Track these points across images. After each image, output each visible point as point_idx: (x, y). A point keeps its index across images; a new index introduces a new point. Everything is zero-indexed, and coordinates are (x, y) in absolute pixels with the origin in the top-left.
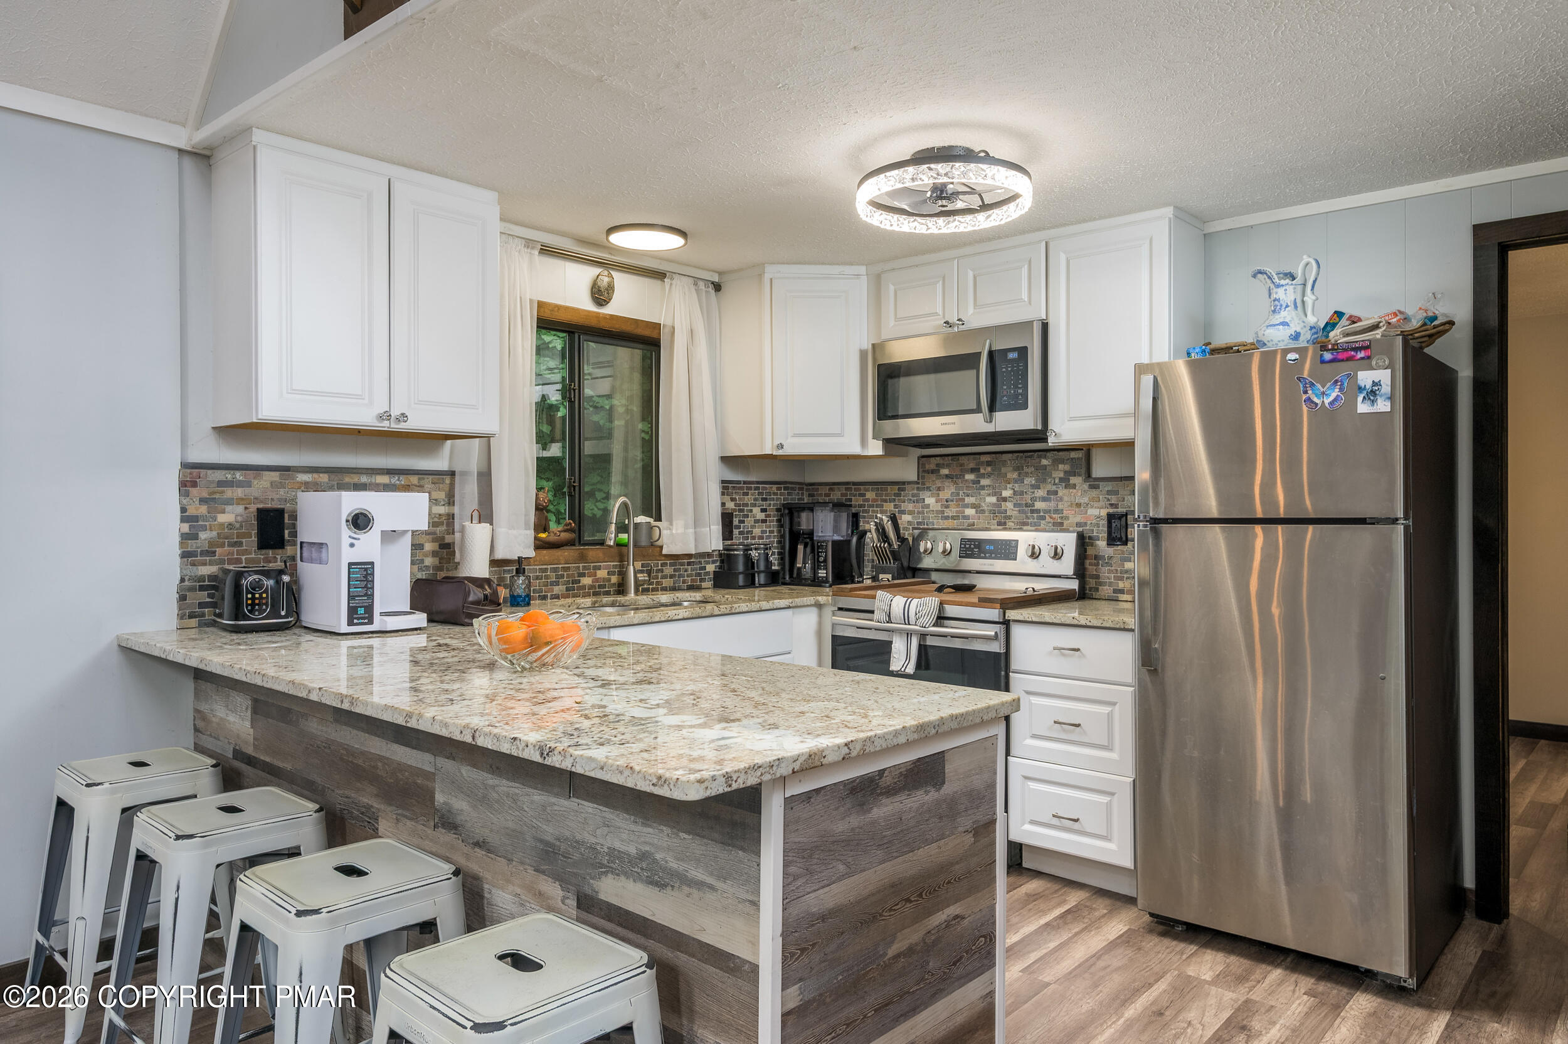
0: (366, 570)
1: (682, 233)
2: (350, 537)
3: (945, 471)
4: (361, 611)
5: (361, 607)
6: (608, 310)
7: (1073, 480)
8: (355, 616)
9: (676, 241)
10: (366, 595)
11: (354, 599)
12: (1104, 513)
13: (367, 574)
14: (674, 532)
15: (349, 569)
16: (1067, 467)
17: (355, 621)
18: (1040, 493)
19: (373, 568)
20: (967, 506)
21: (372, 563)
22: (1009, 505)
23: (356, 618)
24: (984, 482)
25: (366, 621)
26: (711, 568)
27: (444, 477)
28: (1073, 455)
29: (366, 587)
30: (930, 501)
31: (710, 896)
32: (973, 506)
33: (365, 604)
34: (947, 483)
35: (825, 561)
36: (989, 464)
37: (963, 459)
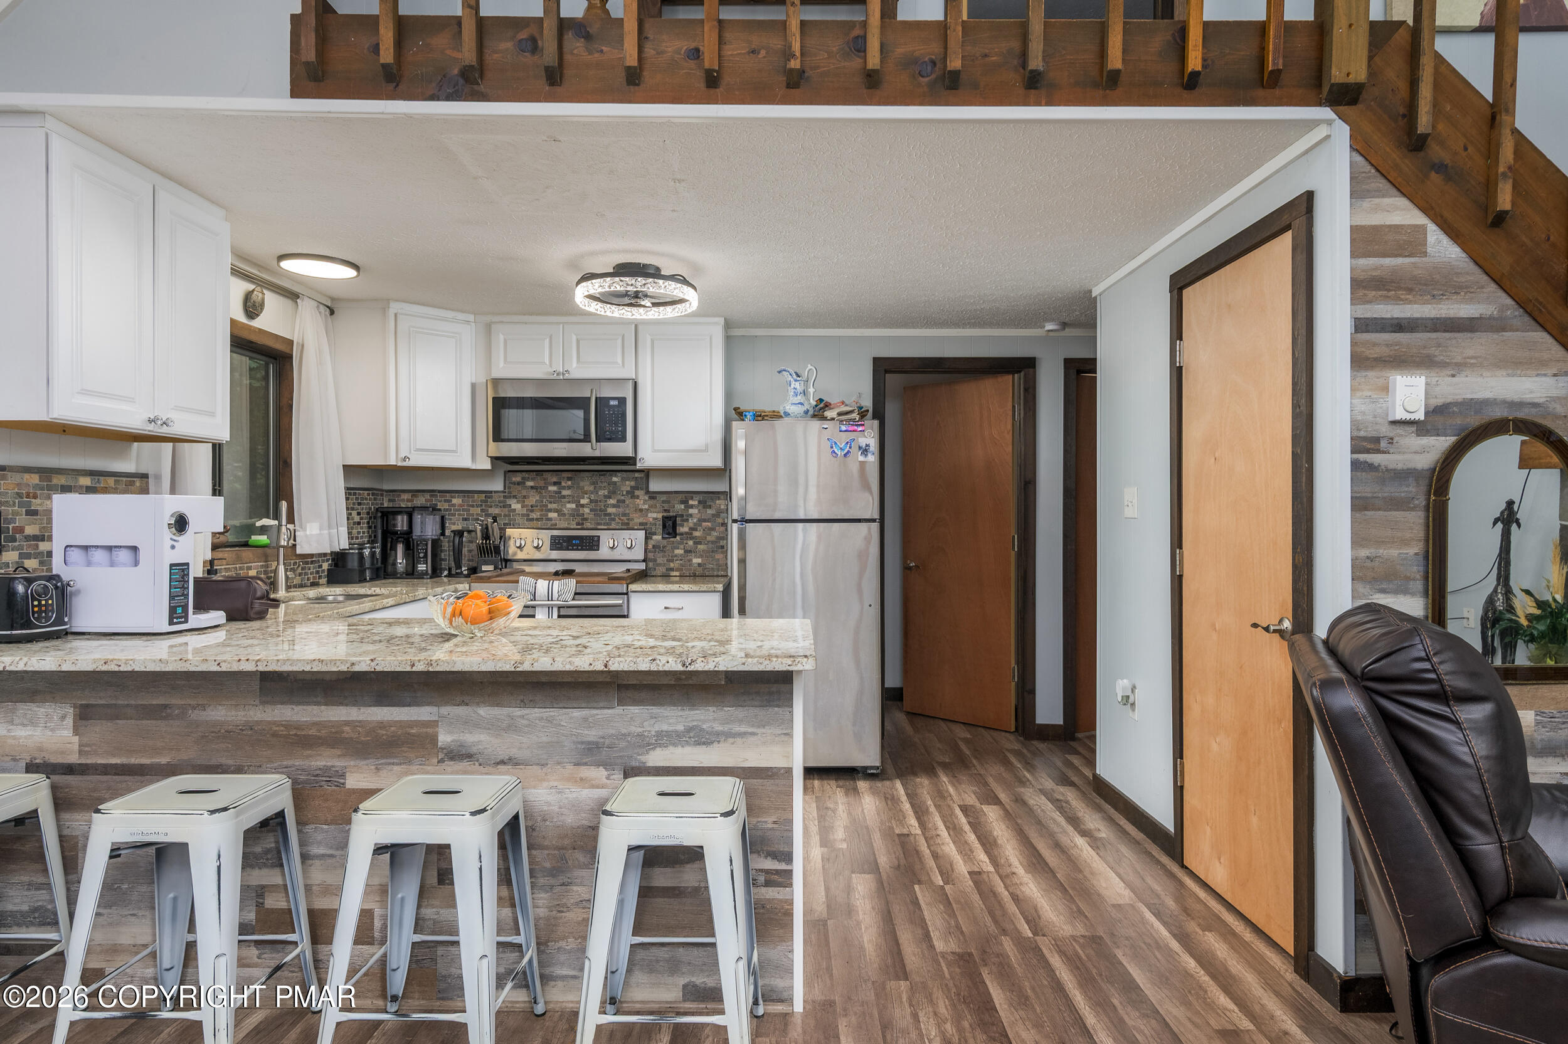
0: (183, 570)
1: (356, 267)
2: (171, 539)
3: (530, 484)
4: (179, 610)
5: (179, 606)
6: (257, 323)
7: (637, 493)
8: (175, 616)
9: (351, 273)
10: (183, 595)
11: (174, 599)
12: (660, 516)
13: (184, 575)
14: (308, 533)
15: (170, 570)
16: (633, 483)
17: (175, 620)
18: (612, 501)
19: (188, 569)
20: (550, 510)
21: (188, 564)
22: (587, 510)
23: (175, 618)
24: (565, 492)
25: (183, 620)
26: (325, 566)
27: (135, 479)
28: (637, 475)
29: (183, 587)
30: (516, 506)
31: (752, 739)
32: (556, 511)
33: (182, 604)
34: (532, 492)
35: (426, 556)
36: (569, 479)
37: (546, 475)
